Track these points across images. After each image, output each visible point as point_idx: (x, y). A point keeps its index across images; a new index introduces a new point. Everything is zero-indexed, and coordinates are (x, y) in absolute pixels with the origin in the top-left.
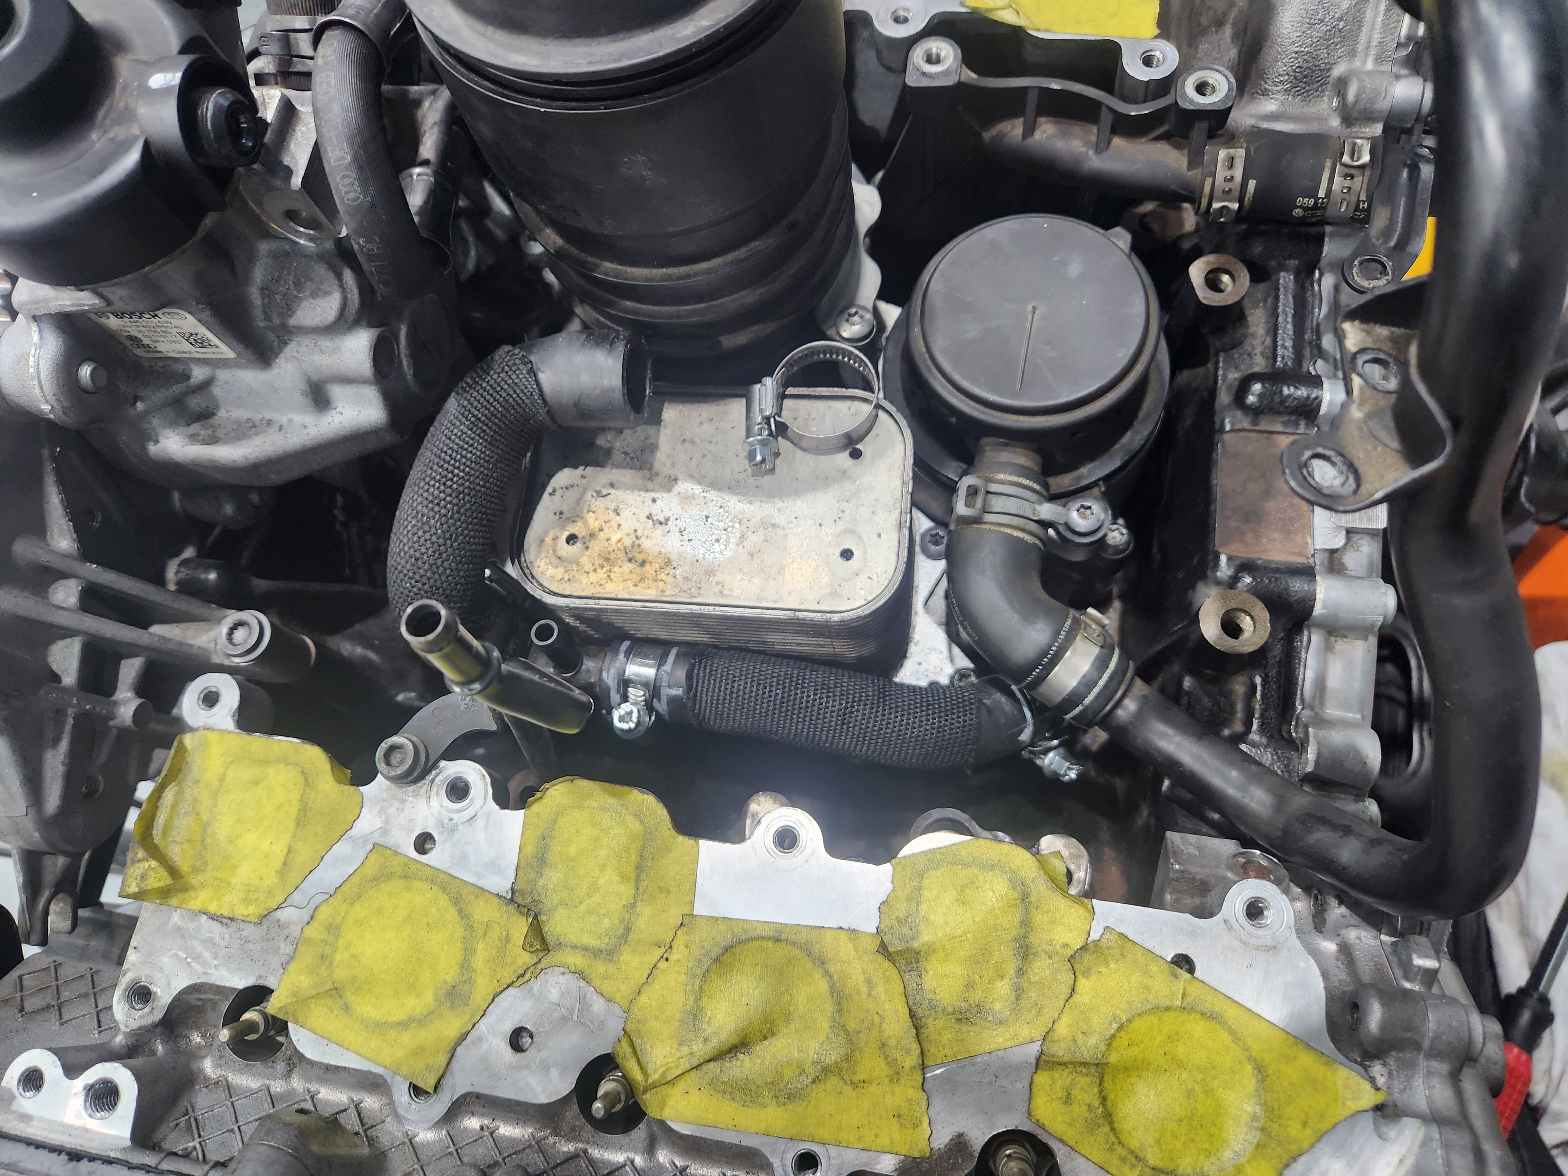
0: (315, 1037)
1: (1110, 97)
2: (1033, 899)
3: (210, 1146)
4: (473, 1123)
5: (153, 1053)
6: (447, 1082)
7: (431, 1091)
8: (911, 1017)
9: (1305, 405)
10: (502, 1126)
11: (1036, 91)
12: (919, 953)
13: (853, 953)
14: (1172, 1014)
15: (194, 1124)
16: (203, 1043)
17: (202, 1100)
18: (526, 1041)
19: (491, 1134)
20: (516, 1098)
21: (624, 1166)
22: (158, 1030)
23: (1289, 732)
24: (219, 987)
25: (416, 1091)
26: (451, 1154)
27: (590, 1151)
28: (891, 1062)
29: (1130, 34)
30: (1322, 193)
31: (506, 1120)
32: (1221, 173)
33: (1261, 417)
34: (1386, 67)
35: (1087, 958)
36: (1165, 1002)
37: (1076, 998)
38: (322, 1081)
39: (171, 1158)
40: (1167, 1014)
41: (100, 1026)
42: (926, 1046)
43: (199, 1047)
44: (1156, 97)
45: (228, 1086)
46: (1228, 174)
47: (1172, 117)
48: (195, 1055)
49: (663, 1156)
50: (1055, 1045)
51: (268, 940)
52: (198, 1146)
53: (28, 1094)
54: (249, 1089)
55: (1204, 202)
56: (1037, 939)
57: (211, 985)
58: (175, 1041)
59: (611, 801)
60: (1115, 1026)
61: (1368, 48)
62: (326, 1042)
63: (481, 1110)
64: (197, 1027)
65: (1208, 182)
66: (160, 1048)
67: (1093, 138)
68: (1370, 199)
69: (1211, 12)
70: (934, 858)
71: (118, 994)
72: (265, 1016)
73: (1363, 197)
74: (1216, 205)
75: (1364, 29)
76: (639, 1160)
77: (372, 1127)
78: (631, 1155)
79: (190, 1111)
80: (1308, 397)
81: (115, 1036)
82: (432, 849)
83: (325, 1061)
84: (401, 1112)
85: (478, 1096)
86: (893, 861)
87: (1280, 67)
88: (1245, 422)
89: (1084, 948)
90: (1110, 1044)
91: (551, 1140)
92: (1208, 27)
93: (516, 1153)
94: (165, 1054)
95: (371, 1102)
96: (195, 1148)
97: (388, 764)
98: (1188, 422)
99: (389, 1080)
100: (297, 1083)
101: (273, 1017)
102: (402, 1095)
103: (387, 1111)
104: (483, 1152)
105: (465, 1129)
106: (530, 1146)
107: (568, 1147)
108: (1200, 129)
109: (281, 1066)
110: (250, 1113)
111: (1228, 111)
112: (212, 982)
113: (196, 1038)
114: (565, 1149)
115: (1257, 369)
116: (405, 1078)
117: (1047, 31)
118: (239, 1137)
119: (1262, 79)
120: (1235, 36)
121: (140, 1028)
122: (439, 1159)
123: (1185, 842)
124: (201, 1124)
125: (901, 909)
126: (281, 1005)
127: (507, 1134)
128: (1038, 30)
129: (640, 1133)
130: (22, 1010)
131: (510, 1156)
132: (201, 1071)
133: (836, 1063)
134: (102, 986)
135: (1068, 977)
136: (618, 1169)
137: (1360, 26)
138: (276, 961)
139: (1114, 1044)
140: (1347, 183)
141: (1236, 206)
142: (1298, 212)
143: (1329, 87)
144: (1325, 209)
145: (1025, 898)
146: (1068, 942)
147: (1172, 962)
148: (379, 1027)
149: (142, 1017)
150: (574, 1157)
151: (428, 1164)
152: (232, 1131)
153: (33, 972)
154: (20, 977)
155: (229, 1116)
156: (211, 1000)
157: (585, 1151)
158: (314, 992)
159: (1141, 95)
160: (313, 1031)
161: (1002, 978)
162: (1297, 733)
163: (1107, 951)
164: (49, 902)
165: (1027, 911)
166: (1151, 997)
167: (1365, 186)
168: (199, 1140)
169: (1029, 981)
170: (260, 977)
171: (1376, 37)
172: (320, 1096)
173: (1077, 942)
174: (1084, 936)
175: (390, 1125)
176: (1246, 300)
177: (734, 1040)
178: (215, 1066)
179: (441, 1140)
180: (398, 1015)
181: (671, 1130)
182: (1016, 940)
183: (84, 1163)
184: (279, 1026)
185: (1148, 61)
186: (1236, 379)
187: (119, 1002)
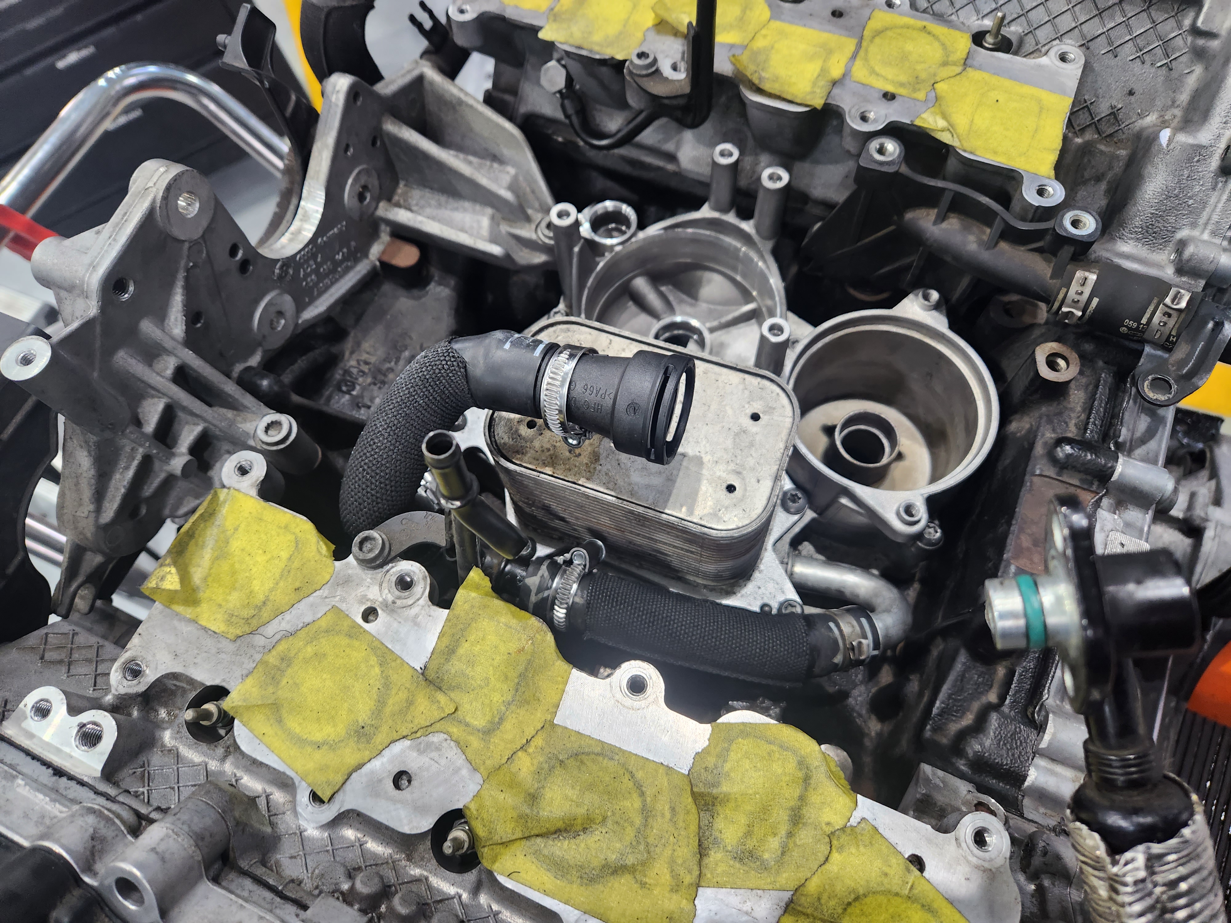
0: (251, 735)
1: (1005, 211)
2: (812, 781)
3: (154, 794)
4: (350, 833)
5: (130, 715)
6: (339, 797)
7: (326, 801)
8: (700, 845)
9: (1101, 471)
10: (370, 842)
11: (952, 194)
12: (716, 798)
13: (666, 784)
14: (899, 900)
15: (146, 775)
16: (167, 719)
17: (156, 759)
18: (404, 782)
19: (361, 845)
20: (387, 823)
21: (453, 898)
22: (139, 699)
23: (1033, 714)
24: (192, 679)
25: (315, 798)
26: (328, 851)
27: (430, 879)
28: (675, 876)
29: (1032, 170)
30: (1144, 321)
31: (374, 838)
32: (1074, 287)
33: (1065, 471)
34: (1218, 241)
35: (844, 838)
36: (895, 889)
37: (827, 866)
38: (247, 770)
39: (126, 794)
40: (896, 898)
41: (95, 686)
42: (704, 871)
43: (163, 721)
44: (1040, 220)
45: (178, 755)
46: (1080, 289)
47: (1048, 238)
48: (159, 726)
49: (483, 899)
50: (803, 898)
51: (237, 655)
52: (146, 792)
53: (36, 718)
54: (192, 761)
55: (1056, 305)
56: (809, 813)
57: (187, 676)
58: (148, 712)
59: (514, 622)
60: (853, 896)
61: (1206, 224)
62: (258, 741)
63: (358, 826)
64: (165, 705)
65: (1064, 290)
66: (135, 713)
67: (985, 238)
68: (1178, 336)
69: (1094, 170)
70: (745, 730)
71: (117, 665)
72: (220, 710)
73: (1174, 333)
74: (1065, 309)
75: (1207, 210)
76: (465, 896)
77: (275, 815)
78: (460, 891)
79: (146, 765)
80: (1106, 464)
81: (106, 695)
82: (373, 621)
83: (254, 755)
84: (299, 809)
85: (359, 814)
86: (713, 724)
87: (1137, 222)
88: (1051, 472)
89: (843, 829)
90: (845, 909)
91: (404, 863)
92: (1090, 180)
93: (376, 865)
94: (139, 718)
95: (278, 796)
96: (143, 793)
97: (361, 549)
98: (1007, 461)
99: (297, 784)
100: (228, 767)
101: (225, 712)
102: (303, 797)
103: (288, 806)
104: (353, 857)
105: (342, 837)
106: (387, 863)
107: (416, 872)
108: (1067, 251)
109: (220, 751)
110: (189, 780)
111: (1092, 243)
112: (189, 674)
113: (163, 713)
114: (412, 873)
115: (1070, 435)
116: (309, 785)
117: (971, 153)
118: (177, 795)
119: (1122, 226)
120: (1108, 191)
121: (126, 694)
122: (318, 853)
123: (934, 774)
124: (152, 777)
125: (711, 761)
126: (234, 705)
127: (372, 849)
128: (965, 151)
129: (471, 877)
130: (42, 658)
131: (371, 866)
132: (161, 738)
133: (634, 865)
134: (104, 657)
135: (824, 849)
136: (448, 899)
137: (1204, 207)
138: (238, 673)
139: (849, 910)
140: (1165, 319)
141: (1080, 314)
142: (1123, 330)
143: (1171, 245)
144: (1144, 333)
145: (807, 780)
146: (832, 821)
147: (908, 859)
148: (300, 742)
149: (130, 686)
150: (417, 880)
151: (310, 854)
152: (173, 788)
153: (57, 634)
154: (47, 634)
155: (173, 778)
156: (183, 687)
157: (427, 879)
158: (260, 703)
159: (1030, 216)
160: (251, 731)
161: (775, 835)
162: (1038, 716)
163: (859, 837)
164: (79, 588)
165: (806, 789)
166: (886, 881)
167: (1177, 326)
168: (147, 788)
169: (795, 843)
170: (224, 680)
171: (1215, 218)
172: (242, 781)
173: (838, 823)
174: (846, 820)
175: (289, 817)
176: (1073, 382)
177: (560, 824)
178: (172, 738)
179: (323, 839)
180: (318, 737)
181: (496, 880)
182: (792, 809)
183: (64, 779)
184: (227, 720)
185: (1041, 192)
186: (1052, 438)
187: (116, 671)
